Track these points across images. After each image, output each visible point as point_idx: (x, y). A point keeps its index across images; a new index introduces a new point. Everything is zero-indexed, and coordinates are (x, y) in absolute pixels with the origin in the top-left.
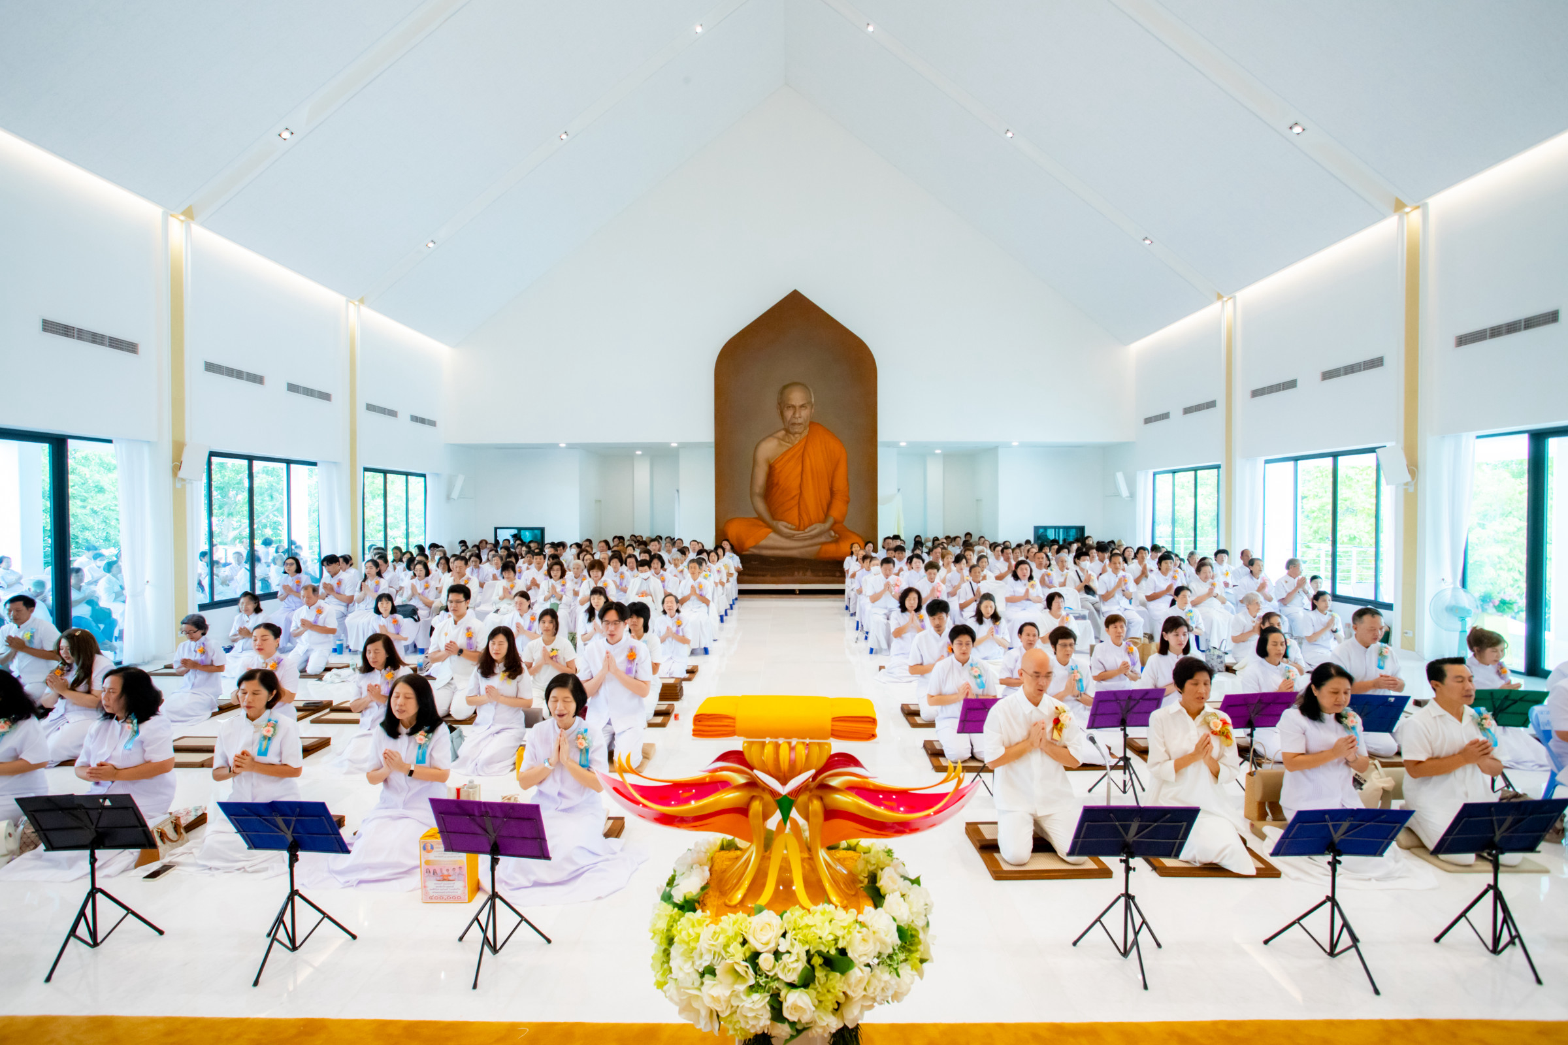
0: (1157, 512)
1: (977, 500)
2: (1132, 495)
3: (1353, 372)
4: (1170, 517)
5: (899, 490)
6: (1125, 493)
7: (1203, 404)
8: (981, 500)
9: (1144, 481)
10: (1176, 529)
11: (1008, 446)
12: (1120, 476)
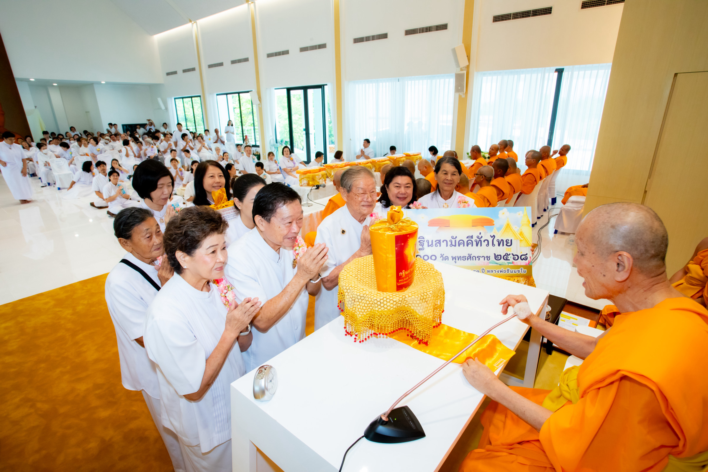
0: (178, 116)
1: (86, 112)
2: (167, 109)
3: (240, 62)
4: (184, 118)
5: (36, 107)
6: (163, 107)
7: (190, 69)
8: (89, 112)
9: (171, 102)
10: (187, 123)
11: (99, 83)
12: (159, 100)
